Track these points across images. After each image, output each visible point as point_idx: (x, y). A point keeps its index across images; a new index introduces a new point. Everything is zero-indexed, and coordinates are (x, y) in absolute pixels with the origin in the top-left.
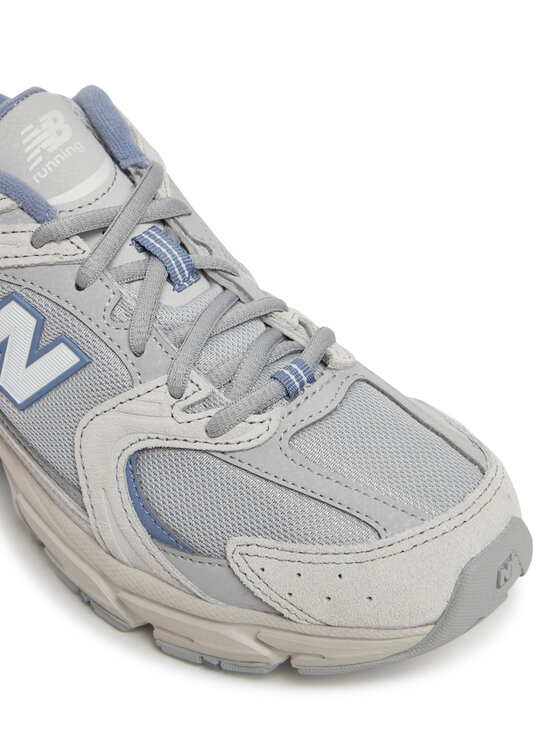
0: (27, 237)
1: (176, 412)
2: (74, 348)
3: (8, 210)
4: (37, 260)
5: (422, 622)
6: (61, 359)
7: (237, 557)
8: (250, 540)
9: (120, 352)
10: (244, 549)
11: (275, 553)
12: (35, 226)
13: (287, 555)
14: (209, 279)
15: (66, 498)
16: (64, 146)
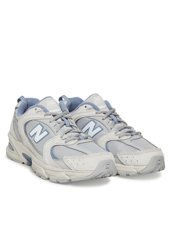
0: (44, 115)
1: (61, 140)
2: (47, 131)
3: (42, 111)
4: (44, 118)
5: (92, 170)
6: (45, 133)
7: (65, 159)
8: (66, 156)
9: (54, 132)
10: (66, 158)
11: (70, 158)
12: (45, 113)
13: (72, 158)
14: (72, 127)
15: (40, 156)
16: (54, 105)
